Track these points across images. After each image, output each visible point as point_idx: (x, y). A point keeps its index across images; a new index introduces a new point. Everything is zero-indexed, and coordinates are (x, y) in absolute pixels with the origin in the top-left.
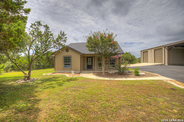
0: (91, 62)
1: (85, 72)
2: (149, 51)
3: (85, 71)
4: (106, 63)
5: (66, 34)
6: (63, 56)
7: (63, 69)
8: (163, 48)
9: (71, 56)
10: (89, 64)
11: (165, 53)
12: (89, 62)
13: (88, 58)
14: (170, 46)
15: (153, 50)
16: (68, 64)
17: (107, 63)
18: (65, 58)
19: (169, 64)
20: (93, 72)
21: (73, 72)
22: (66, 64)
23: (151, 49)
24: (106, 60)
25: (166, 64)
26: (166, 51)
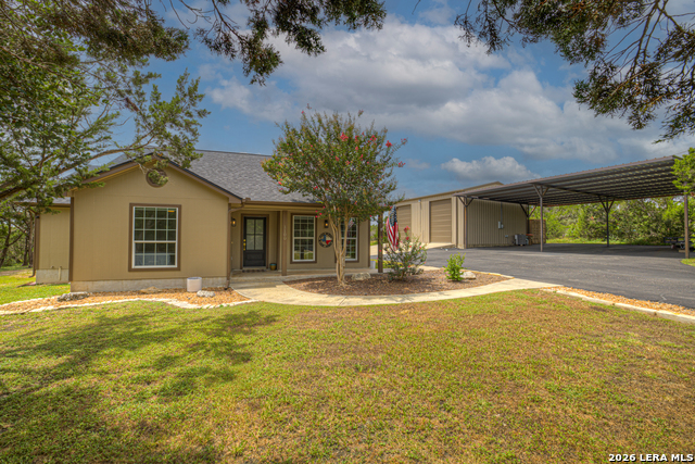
0: (259, 239)
1: (246, 282)
2: (415, 206)
3: (245, 278)
4: (324, 243)
5: (202, 96)
6: (131, 205)
7: (130, 270)
8: (454, 199)
9: (180, 207)
10: (250, 247)
11: (457, 215)
12: (251, 239)
13: (245, 219)
14: (469, 196)
15: (426, 203)
16: (161, 248)
17: (327, 242)
18: (139, 213)
19: (468, 246)
20: (281, 277)
21: (192, 283)
22: (150, 248)
23: (420, 199)
24: (326, 230)
25: (461, 246)
26: (461, 206)
